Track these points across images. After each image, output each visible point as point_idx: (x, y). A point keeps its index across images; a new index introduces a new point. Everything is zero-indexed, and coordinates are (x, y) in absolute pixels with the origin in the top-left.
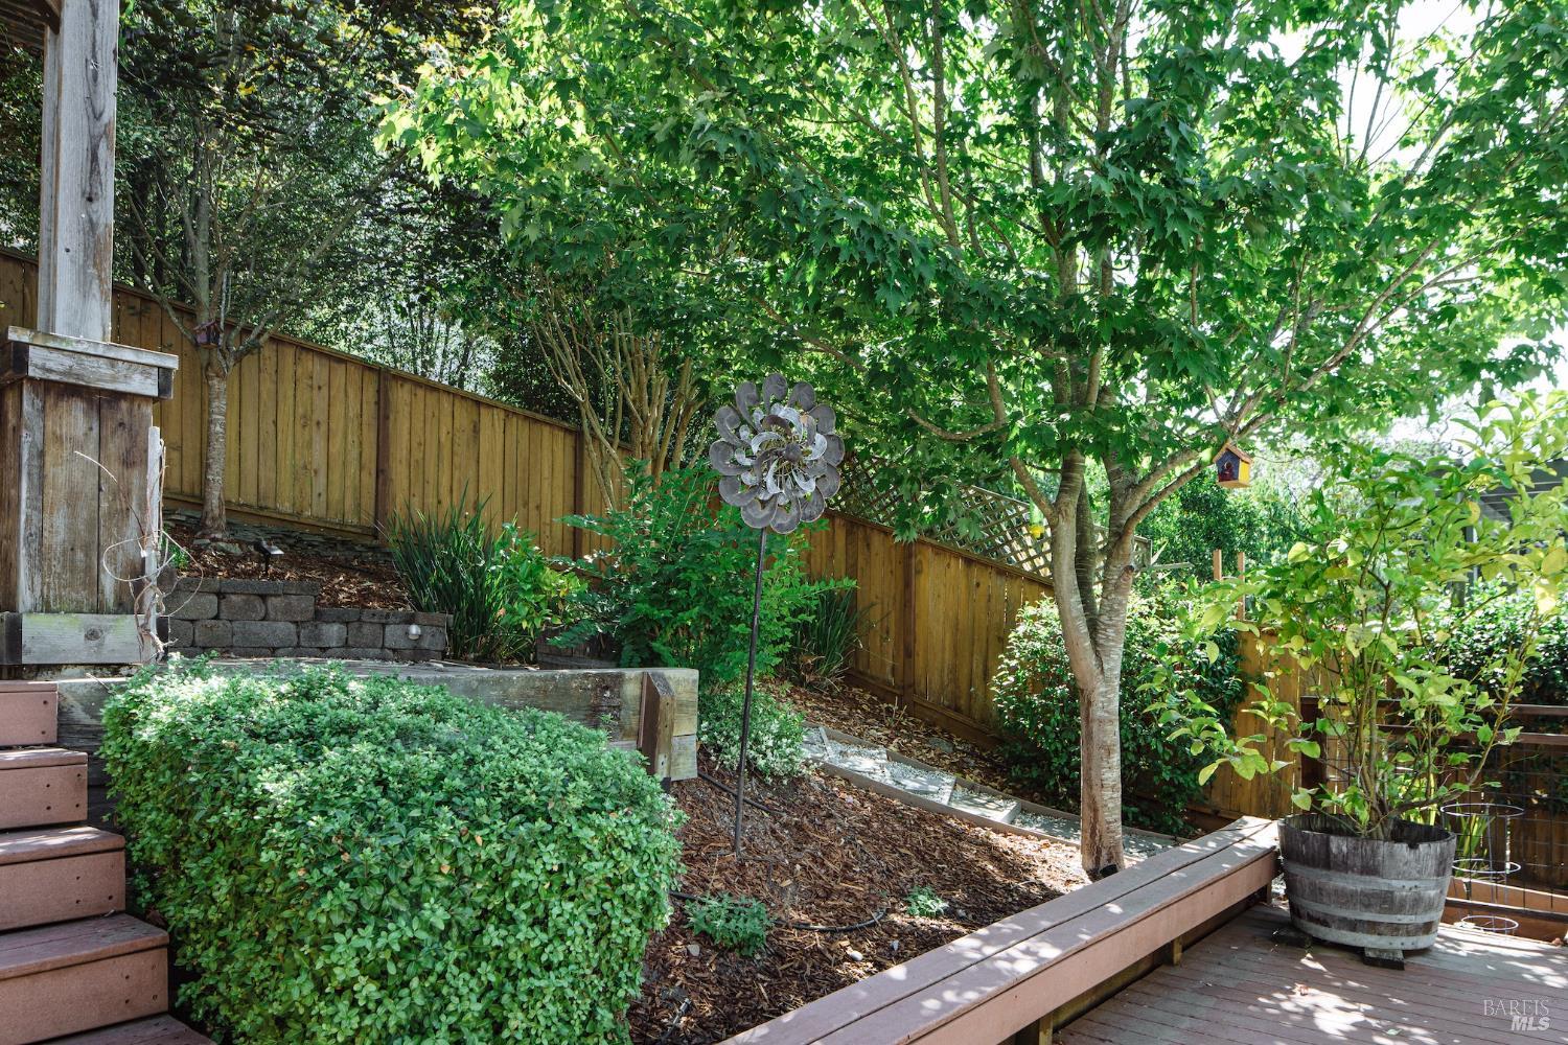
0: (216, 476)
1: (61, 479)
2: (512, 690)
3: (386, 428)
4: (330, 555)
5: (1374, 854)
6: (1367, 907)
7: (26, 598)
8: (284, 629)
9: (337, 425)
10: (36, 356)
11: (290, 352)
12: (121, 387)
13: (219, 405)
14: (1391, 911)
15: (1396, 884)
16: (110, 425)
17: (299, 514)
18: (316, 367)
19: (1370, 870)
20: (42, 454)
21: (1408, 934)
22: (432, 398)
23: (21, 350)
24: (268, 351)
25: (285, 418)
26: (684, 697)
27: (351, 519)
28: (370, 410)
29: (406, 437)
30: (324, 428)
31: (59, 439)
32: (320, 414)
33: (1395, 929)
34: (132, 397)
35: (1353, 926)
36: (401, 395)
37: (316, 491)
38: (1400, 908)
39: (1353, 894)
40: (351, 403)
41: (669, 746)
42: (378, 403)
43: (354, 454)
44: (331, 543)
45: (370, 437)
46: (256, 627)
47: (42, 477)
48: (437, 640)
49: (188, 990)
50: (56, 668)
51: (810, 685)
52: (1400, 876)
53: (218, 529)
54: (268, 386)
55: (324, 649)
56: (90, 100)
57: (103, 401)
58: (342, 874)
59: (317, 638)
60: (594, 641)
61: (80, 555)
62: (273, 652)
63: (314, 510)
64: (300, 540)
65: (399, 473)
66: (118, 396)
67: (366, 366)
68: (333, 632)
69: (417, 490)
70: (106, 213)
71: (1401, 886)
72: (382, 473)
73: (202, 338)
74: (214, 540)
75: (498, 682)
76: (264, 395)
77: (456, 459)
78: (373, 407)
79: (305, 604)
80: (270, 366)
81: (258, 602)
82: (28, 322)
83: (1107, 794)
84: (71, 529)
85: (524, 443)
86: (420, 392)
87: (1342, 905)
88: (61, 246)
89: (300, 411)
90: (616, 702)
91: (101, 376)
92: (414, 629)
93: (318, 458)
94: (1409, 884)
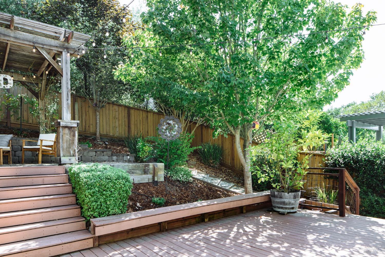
0: (98, 130)
1: (65, 139)
2: (130, 167)
3: (130, 118)
4: (120, 143)
5: (281, 195)
6: (281, 204)
7: (62, 155)
8: (106, 158)
9: (121, 118)
10: (61, 123)
11: (111, 105)
12: (72, 126)
13: (98, 117)
14: (285, 205)
15: (285, 200)
16: (71, 131)
17: (114, 136)
18: (116, 107)
19: (281, 197)
20: (63, 136)
21: (288, 209)
22: (138, 111)
23: (59, 122)
24: (107, 105)
25: (111, 118)
26: (161, 168)
27: (124, 136)
28: (126, 115)
29: (133, 119)
30: (118, 119)
31: (65, 134)
32: (117, 117)
33: (286, 208)
34: (74, 127)
35: (279, 208)
36: (132, 112)
37: (117, 131)
38: (287, 204)
39: (279, 202)
40: (123, 113)
41: (157, 176)
42: (128, 113)
43: (124, 123)
44: (120, 141)
45: (127, 120)
46: (102, 157)
47: (63, 139)
48: (133, 159)
49: (78, 201)
50: (65, 164)
51: (212, 166)
52: (286, 199)
53: (99, 139)
54: (107, 112)
55: (113, 161)
56: (67, 87)
57: (70, 128)
58: (87, 184)
59: (112, 159)
60: (154, 158)
61: (68, 149)
62: (105, 161)
63: (117, 135)
64: (114, 141)
65: (132, 127)
66: (72, 127)
67: (125, 107)
68: (115, 158)
69: (136, 130)
70: (70, 102)
71: (286, 201)
72: (129, 127)
73: (94, 106)
74: (98, 141)
75: (127, 165)
76: (107, 114)
77: (144, 123)
78: (127, 114)
79: (110, 153)
80: (108, 108)
81: (102, 153)
82: (61, 119)
83: (248, 186)
84: (67, 145)
85: (157, 119)
86: (136, 111)
87: (277, 204)
88: (64, 107)
89: (113, 116)
90: (148, 168)
91: (69, 125)
92: (128, 157)
93: (117, 124)
94: (288, 200)
